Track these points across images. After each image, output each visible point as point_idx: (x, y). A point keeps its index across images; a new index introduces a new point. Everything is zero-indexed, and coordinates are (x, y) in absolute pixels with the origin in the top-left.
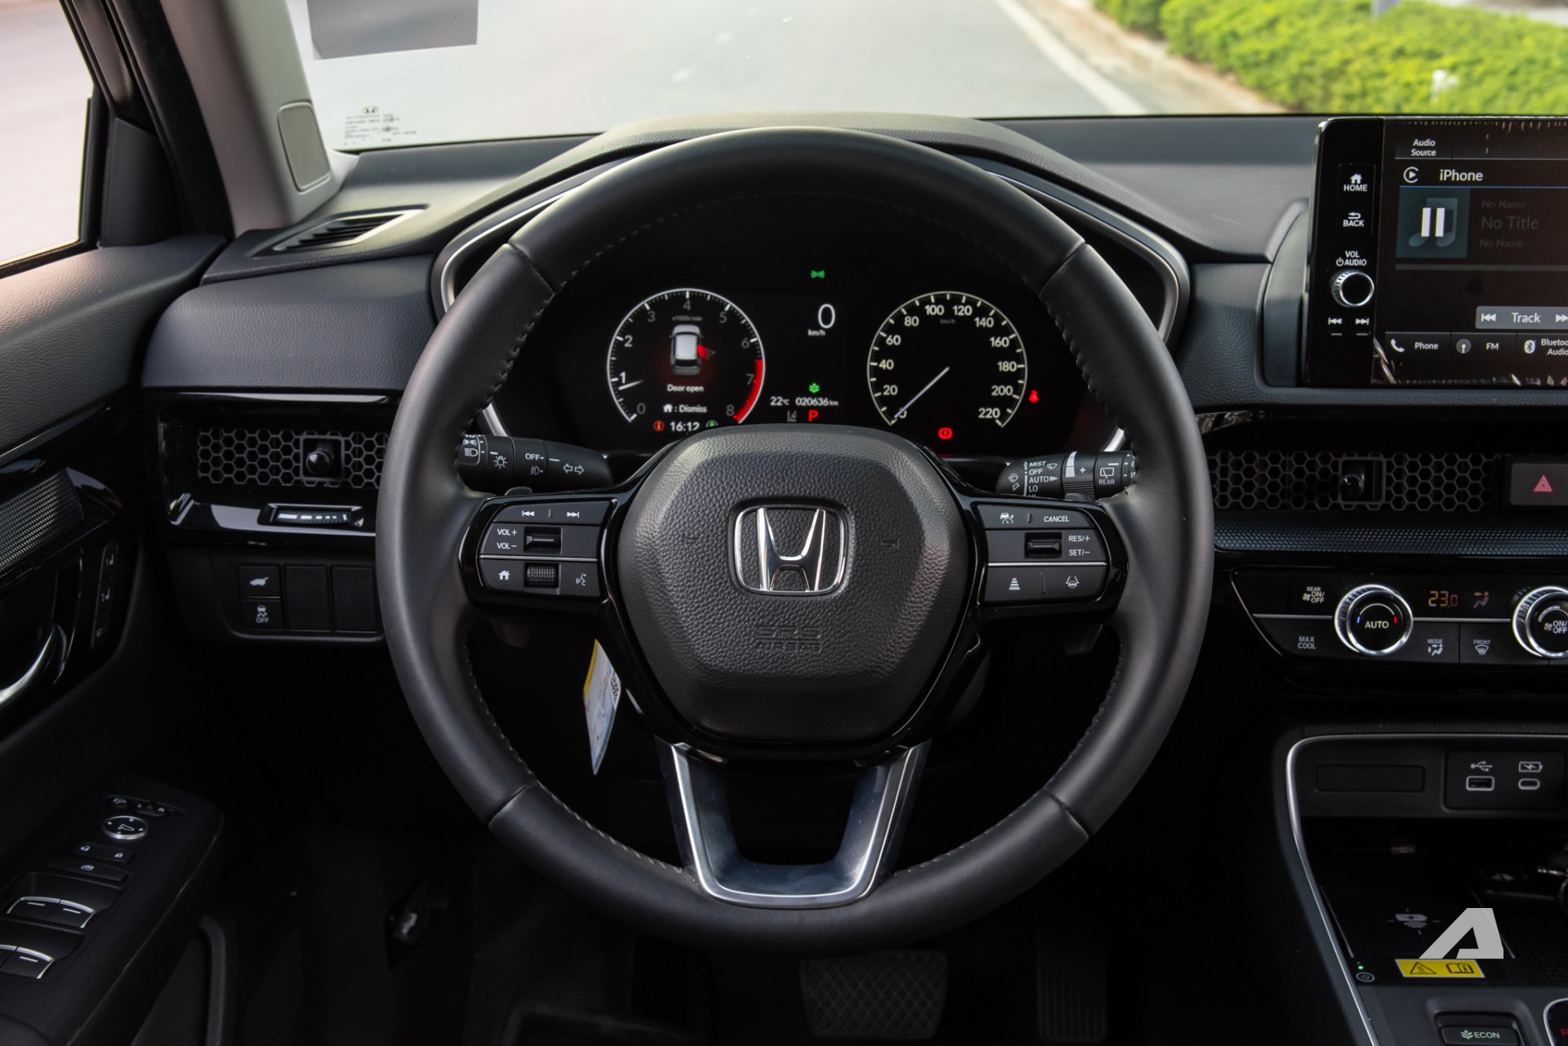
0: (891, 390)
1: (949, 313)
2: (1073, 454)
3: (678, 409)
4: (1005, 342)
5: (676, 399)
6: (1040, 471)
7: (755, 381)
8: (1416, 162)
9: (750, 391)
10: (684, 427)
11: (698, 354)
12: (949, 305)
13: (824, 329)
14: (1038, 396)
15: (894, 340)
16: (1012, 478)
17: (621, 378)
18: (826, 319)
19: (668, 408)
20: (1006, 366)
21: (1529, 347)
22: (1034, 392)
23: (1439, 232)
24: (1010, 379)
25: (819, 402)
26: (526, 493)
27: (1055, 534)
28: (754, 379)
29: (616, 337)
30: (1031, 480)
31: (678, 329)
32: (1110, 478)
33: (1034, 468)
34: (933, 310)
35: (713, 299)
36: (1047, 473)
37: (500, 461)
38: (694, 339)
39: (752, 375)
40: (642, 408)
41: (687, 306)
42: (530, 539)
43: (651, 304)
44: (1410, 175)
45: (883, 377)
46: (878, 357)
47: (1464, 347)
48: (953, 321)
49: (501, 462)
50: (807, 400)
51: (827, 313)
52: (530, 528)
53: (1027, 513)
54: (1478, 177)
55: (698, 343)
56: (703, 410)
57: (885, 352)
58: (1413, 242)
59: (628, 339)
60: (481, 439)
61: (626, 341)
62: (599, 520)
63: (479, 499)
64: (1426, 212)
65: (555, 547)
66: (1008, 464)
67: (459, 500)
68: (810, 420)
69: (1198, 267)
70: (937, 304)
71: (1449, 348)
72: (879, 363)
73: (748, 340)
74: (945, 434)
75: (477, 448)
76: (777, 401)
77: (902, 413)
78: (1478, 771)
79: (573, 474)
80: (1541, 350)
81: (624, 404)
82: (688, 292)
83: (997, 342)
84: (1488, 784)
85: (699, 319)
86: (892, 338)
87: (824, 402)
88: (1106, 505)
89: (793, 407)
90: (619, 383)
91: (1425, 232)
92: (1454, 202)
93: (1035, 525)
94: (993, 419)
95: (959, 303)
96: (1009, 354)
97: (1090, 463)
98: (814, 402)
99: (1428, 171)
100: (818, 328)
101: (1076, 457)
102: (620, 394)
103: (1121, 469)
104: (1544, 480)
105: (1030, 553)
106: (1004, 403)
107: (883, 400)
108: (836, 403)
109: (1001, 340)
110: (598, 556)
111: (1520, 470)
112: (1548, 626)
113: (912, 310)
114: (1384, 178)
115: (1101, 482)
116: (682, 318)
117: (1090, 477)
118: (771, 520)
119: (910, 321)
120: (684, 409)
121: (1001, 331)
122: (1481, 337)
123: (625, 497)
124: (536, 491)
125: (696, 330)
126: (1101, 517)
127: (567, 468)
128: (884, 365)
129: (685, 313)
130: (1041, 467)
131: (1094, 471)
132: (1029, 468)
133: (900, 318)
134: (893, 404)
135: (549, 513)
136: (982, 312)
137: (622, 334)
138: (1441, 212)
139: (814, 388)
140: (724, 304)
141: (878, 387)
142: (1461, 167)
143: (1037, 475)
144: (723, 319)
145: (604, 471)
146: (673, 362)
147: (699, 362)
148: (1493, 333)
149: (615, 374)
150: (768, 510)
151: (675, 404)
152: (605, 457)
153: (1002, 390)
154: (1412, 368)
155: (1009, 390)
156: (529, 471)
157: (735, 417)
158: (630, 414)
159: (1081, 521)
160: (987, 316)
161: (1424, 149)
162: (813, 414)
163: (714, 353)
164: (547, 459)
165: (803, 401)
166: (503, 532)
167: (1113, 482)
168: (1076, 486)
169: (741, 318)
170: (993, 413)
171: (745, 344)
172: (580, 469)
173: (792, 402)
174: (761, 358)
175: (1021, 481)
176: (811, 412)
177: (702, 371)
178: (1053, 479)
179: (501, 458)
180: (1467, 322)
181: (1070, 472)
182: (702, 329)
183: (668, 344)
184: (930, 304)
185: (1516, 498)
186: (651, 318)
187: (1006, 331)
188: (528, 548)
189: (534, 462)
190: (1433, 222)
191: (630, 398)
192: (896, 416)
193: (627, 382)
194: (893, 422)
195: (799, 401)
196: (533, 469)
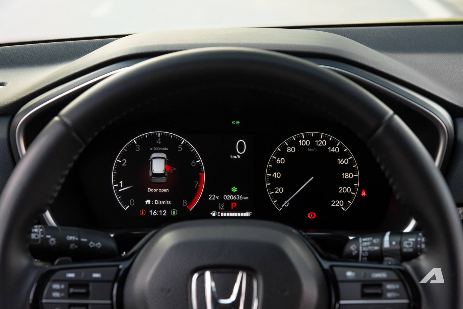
0: (279, 190)
1: (313, 144)
2: (388, 234)
3: (154, 202)
4: (346, 161)
5: (153, 196)
6: (369, 243)
7: (199, 186)
9: (196, 191)
10: (157, 213)
11: (165, 170)
12: (313, 140)
13: (240, 155)
14: (366, 193)
15: (280, 161)
16: (353, 247)
17: (120, 184)
18: (241, 149)
19: (148, 202)
20: (347, 176)
22: (363, 190)
24: (349, 183)
25: (237, 197)
26: (67, 262)
27: (379, 284)
28: (198, 184)
29: (117, 160)
30: (364, 249)
31: (154, 155)
32: (410, 248)
33: (366, 241)
34: (304, 143)
35: (174, 138)
36: (373, 244)
37: (52, 240)
38: (163, 161)
39: (198, 182)
40: (133, 202)
41: (159, 142)
42: (72, 290)
43: (137, 140)
45: (275, 183)
46: (272, 171)
48: (315, 149)
49: (52, 242)
50: (230, 197)
51: (241, 145)
52: (72, 283)
53: (362, 272)
55: (165, 164)
56: (169, 203)
57: (276, 168)
59: (124, 161)
60: (41, 228)
61: (123, 162)
62: (112, 278)
63: (41, 267)
65: (86, 295)
66: (351, 238)
67: (30, 267)
68: (232, 208)
69: (458, 120)
70: (306, 139)
72: (272, 175)
73: (195, 161)
74: (311, 216)
75: (38, 233)
76: (212, 197)
77: (286, 203)
79: (95, 248)
81: (122, 200)
82: (159, 133)
83: (341, 161)
85: (166, 149)
86: (280, 159)
87: (240, 198)
88: (408, 266)
89: (221, 200)
90: (119, 187)
93: (367, 278)
94: (340, 207)
95: (319, 138)
96: (348, 168)
97: (398, 239)
98: (234, 198)
100: (236, 154)
101: (390, 235)
102: (119, 194)
103: (416, 243)
105: (364, 296)
106: (346, 197)
107: (275, 196)
108: (247, 198)
109: (343, 160)
110: (111, 299)
113: (291, 143)
115: (405, 250)
116: (156, 149)
117: (398, 247)
118: (213, 278)
119: (290, 150)
120: (158, 202)
121: (343, 155)
123: (127, 263)
124: (75, 260)
125: (164, 155)
126: (405, 273)
127: (92, 244)
128: (275, 175)
129: (157, 145)
130: (370, 241)
131: (400, 243)
132: (363, 242)
133: (284, 148)
134: (281, 198)
135: (83, 274)
136: (332, 144)
137: (120, 158)
139: (234, 189)
140: (180, 141)
141: (272, 188)
143: (367, 246)
144: (180, 149)
145: (113, 245)
146: (151, 175)
147: (166, 175)
149: (117, 182)
150: (212, 274)
151: (152, 200)
152: (112, 236)
153: (345, 190)
155: (349, 190)
156: (69, 246)
157: (188, 207)
158: (125, 205)
159: (394, 276)
160: (335, 146)
162: (234, 205)
163: (175, 169)
164: (79, 239)
165: (228, 197)
166: (56, 286)
167: (411, 250)
168: (390, 253)
169: (190, 148)
170: (340, 203)
171: (193, 164)
172: (99, 245)
173: (221, 198)
174: (203, 172)
175: (358, 250)
176: (232, 203)
177: (167, 180)
178: (376, 248)
179: (53, 239)
181: (386, 244)
182: (167, 155)
183: (148, 164)
184: (302, 139)
186: (138, 149)
187: (346, 155)
188: (71, 296)
189: (72, 242)
191: (125, 196)
192: (283, 206)
193: (123, 187)
194: (281, 209)
195: (225, 197)
196: (72, 246)
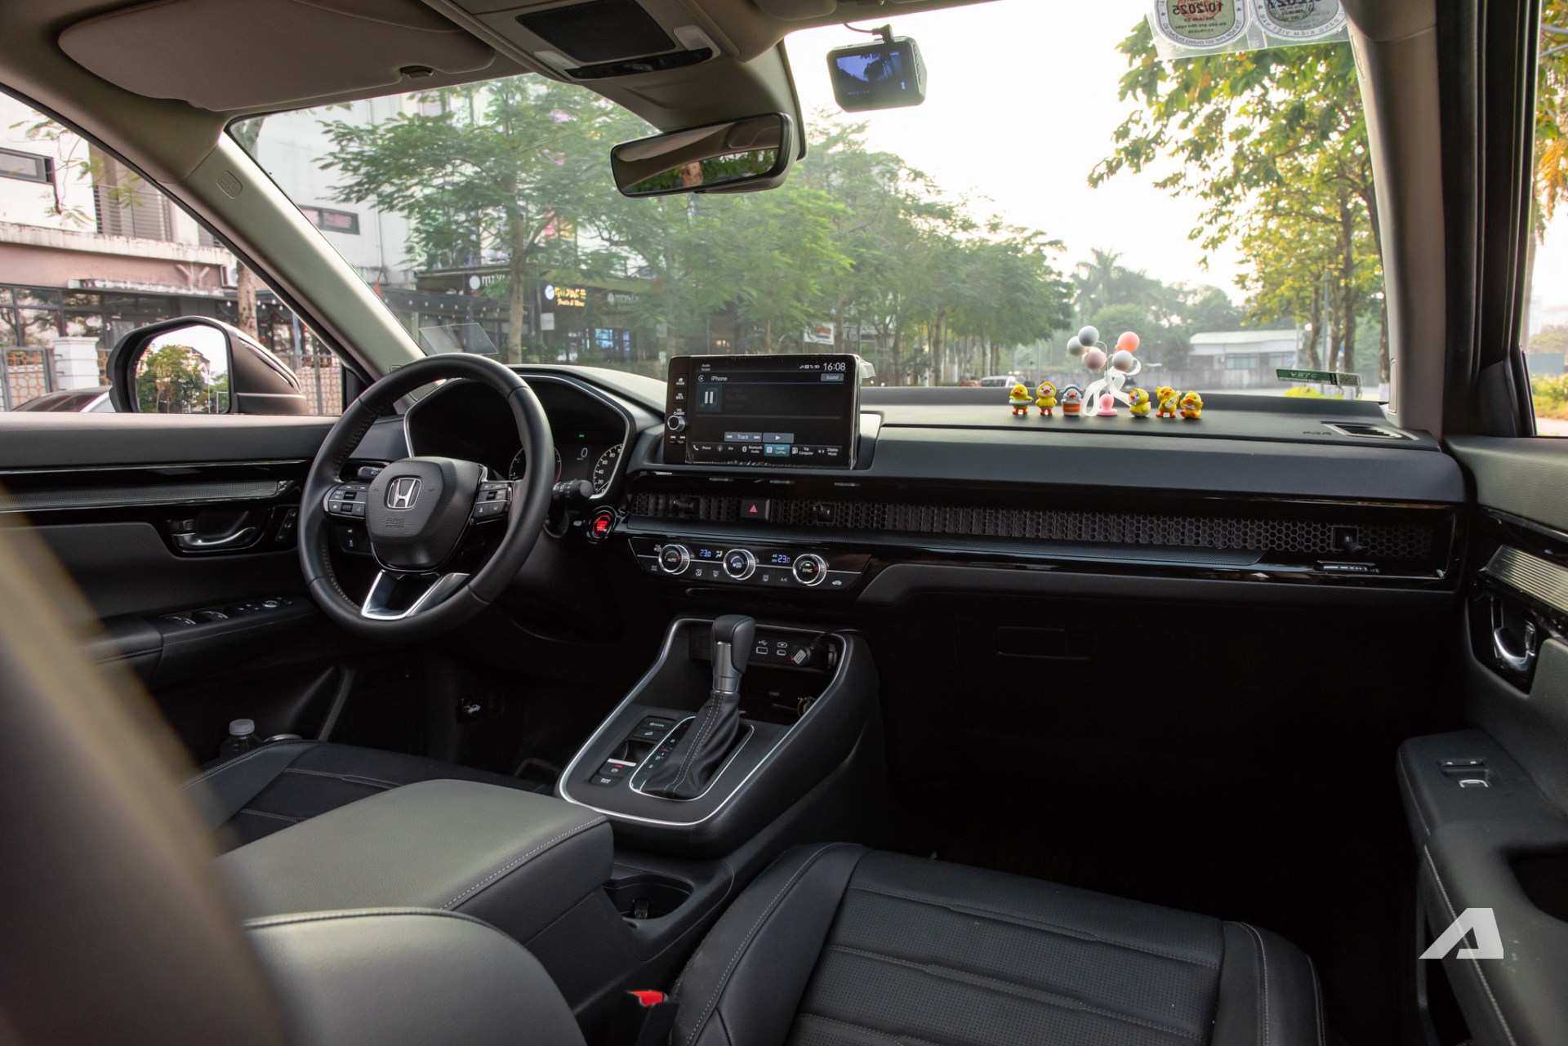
8: (704, 373)
21: (744, 449)
23: (711, 402)
44: (701, 378)
47: (720, 449)
54: (725, 379)
58: (702, 406)
64: (707, 393)
65: (353, 498)
71: (714, 449)
78: (761, 645)
80: (749, 450)
84: (764, 651)
91: (706, 402)
92: (716, 389)
99: (707, 376)
104: (754, 507)
111: (744, 502)
112: (734, 565)
114: (691, 380)
122: (727, 444)
138: (712, 393)
142: (719, 375)
148: (731, 443)
154: (702, 456)
161: (706, 368)
180: (721, 438)
185: (743, 514)
190: (709, 397)
